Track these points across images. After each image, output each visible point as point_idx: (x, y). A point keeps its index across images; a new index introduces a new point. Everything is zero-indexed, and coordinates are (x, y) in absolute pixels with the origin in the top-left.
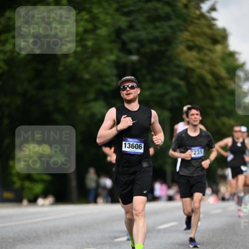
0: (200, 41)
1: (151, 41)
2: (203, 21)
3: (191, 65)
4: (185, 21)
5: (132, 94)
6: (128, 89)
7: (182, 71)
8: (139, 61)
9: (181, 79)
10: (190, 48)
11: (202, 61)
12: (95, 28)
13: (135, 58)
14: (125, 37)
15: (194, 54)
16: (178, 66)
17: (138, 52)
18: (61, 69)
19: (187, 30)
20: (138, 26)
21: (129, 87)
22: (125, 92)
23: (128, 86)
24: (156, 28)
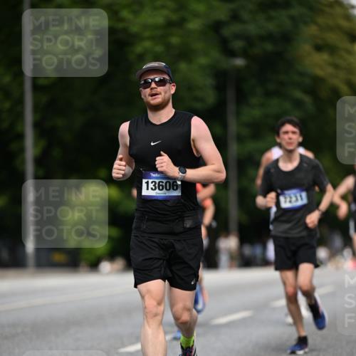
1: (262, 38)
2: (338, 10)
4: (311, 8)
5: (160, 94)
6: (153, 85)
7: (307, 81)
10: (318, 48)
11: (336, 66)
13: (239, 62)
15: (324, 57)
16: (302, 74)
17: (245, 54)
21: (155, 82)
22: (148, 91)
23: (152, 80)
24: (270, 18)
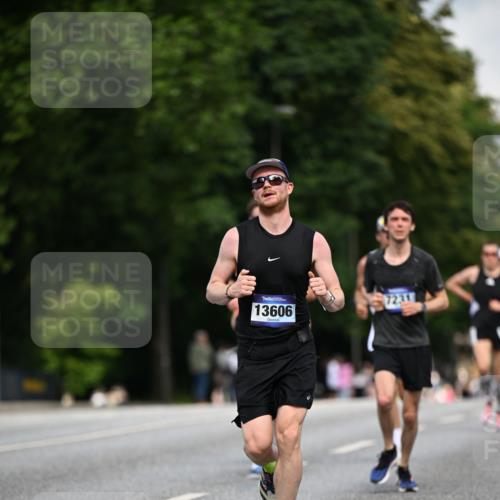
0: (418, 76)
1: (320, 77)
2: (425, 37)
3: (400, 125)
4: (389, 36)
5: (275, 193)
6: (267, 184)
7: (383, 137)
8: (297, 117)
9: (381, 152)
10: (399, 91)
11: (424, 117)
12: (209, 51)
13: (288, 110)
14: (268, 68)
15: (408, 102)
16: (375, 128)
17: (294, 99)
18: (140, 132)
19: (393, 55)
20: (295, 45)
21: (269, 181)
22: (261, 190)
23: (266, 179)
24: (331, 50)
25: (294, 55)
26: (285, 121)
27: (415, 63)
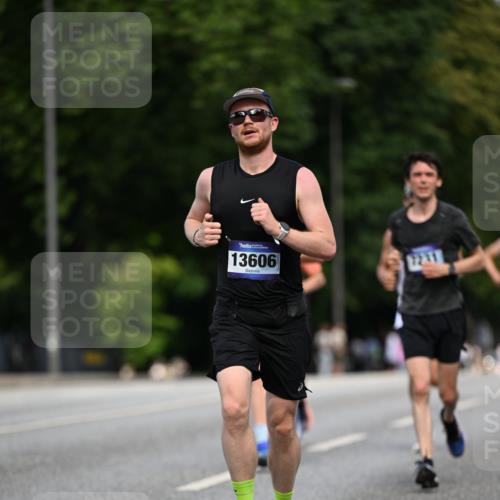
0: (478, 49)
1: (380, 50)
2: (486, 11)
3: (460, 99)
4: (449, 8)
5: (257, 131)
6: (247, 120)
7: (443, 110)
8: (358, 90)
9: (441, 125)
10: (458, 64)
11: (484, 90)
12: (268, 25)
13: (347, 83)
14: (329, 41)
15: (468, 76)
16: (434, 100)
17: (355, 72)
18: (198, 104)
19: (454, 28)
20: (355, 18)
21: (250, 115)
23: (247, 113)
24: (390, 23)
25: (354, 27)
26: (346, 94)
27: (475, 37)
